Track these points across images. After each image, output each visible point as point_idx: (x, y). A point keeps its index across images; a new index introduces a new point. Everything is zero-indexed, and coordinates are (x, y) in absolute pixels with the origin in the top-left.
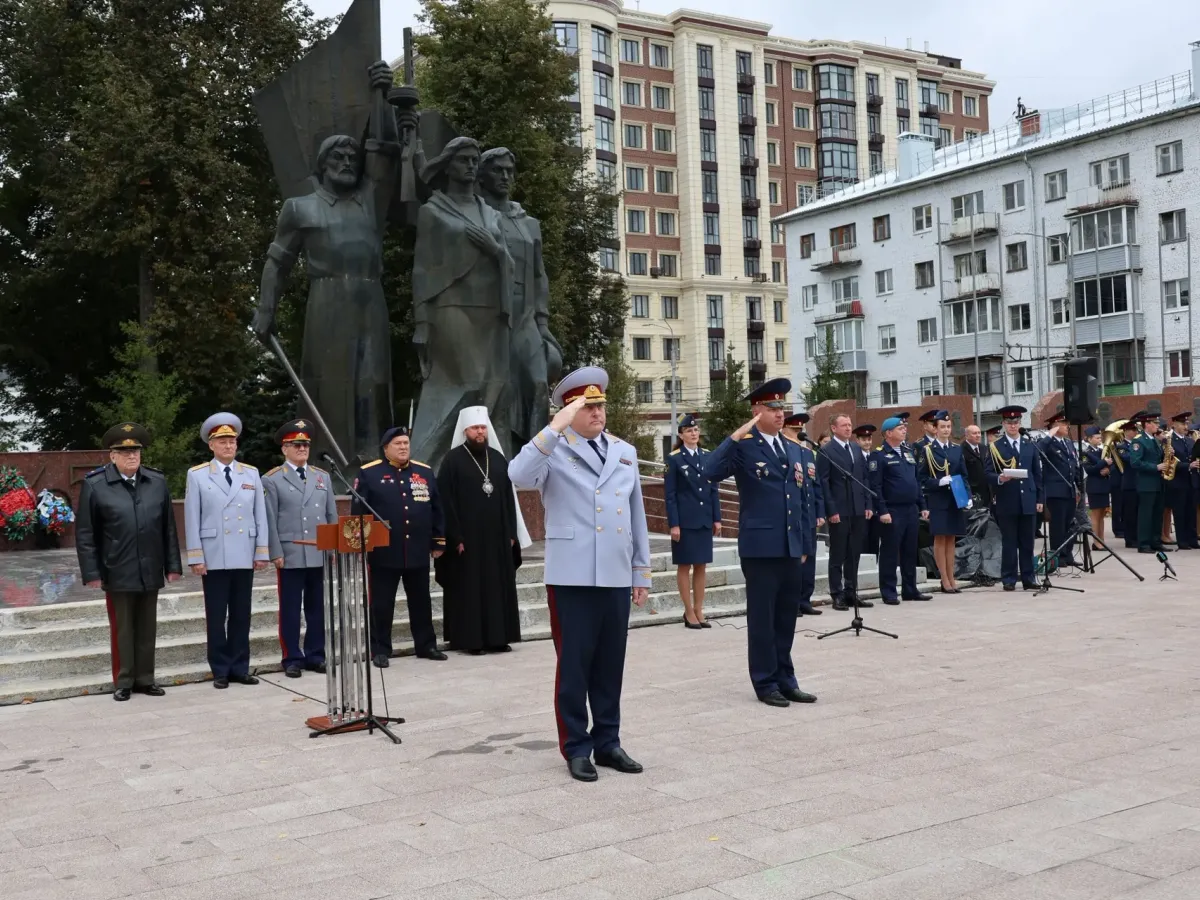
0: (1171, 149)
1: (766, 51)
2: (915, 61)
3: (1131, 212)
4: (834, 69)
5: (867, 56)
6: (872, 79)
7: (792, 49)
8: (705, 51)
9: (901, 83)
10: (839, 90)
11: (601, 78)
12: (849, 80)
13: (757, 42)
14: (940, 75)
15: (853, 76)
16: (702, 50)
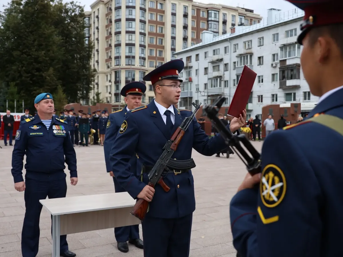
0: (262, 39)
1: (192, 6)
2: (237, 10)
3: (251, 56)
4: (213, 12)
5: (223, 8)
6: (224, 15)
7: (200, 5)
8: (174, 5)
9: (233, 16)
10: (214, 18)
11: (142, 12)
12: (217, 15)
13: (190, 3)
14: (246, 14)
15: (219, 14)
16: (173, 5)
